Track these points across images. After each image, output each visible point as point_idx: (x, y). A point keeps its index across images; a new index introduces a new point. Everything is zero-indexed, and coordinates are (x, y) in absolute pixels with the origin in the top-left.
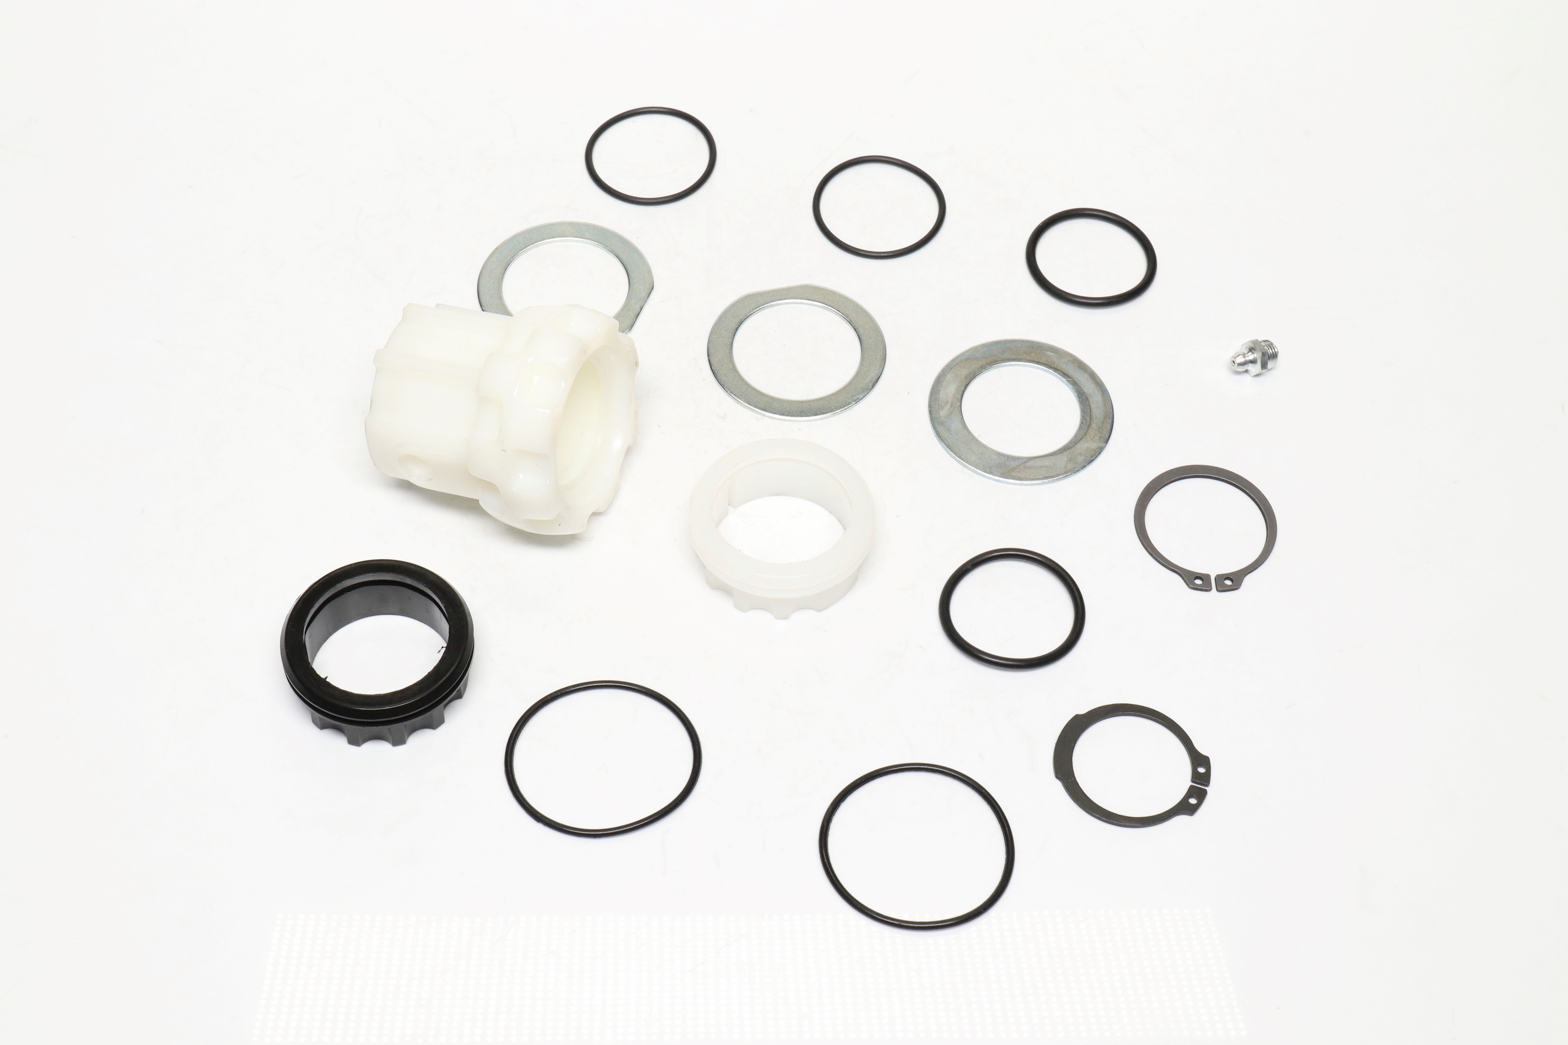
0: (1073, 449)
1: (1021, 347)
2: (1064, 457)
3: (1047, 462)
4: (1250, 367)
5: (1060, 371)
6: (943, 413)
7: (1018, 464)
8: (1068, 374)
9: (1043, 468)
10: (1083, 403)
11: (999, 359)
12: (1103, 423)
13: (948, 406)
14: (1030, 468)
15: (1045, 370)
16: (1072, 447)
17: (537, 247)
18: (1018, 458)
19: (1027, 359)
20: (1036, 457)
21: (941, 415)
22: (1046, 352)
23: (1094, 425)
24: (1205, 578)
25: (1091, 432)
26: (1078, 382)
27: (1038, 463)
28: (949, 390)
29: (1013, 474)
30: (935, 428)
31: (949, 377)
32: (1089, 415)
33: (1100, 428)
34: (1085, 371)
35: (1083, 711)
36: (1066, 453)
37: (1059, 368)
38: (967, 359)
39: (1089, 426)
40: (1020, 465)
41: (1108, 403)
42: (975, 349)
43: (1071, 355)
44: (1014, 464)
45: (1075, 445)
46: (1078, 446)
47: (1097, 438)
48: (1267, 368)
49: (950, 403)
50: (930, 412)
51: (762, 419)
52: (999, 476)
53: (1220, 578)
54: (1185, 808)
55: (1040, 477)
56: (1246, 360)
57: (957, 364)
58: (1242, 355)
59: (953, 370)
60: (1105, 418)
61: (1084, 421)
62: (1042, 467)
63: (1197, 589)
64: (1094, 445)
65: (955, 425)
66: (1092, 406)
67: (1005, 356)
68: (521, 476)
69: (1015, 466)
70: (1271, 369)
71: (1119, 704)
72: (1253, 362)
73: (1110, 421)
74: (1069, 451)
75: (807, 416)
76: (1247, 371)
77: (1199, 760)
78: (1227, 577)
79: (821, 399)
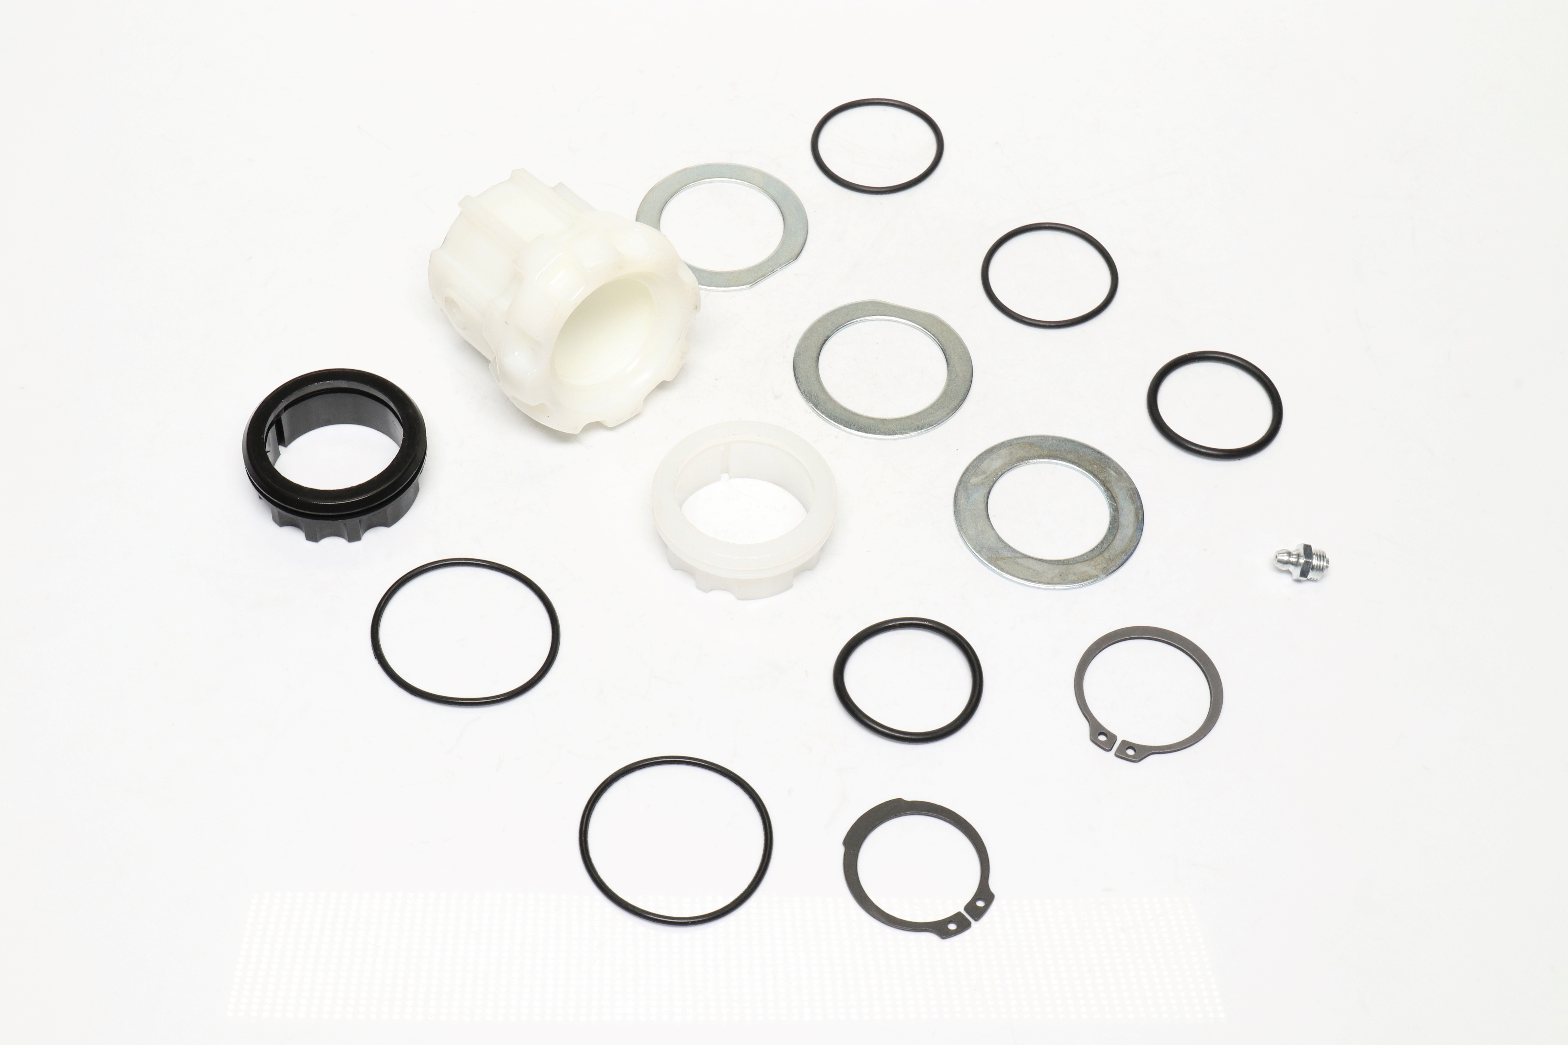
0: (1071, 566)
1: (1089, 455)
2: (1057, 570)
3: (1038, 566)
4: (1291, 568)
5: (1110, 492)
6: (974, 480)
7: (1009, 556)
8: (1116, 498)
9: (1031, 571)
10: (1110, 530)
11: (1061, 457)
12: (1116, 556)
13: (983, 477)
14: (1018, 564)
15: (1097, 485)
16: (1071, 564)
17: (722, 182)
18: (1014, 551)
19: (1087, 468)
20: (1030, 557)
21: (971, 481)
22: (1109, 470)
23: (1106, 555)
24: (1112, 738)
25: (1100, 559)
26: (1120, 509)
27: (1030, 563)
28: (996, 463)
29: (998, 562)
30: (957, 490)
31: (1004, 452)
32: (1108, 545)
33: (1110, 559)
34: (1134, 503)
35: (908, 798)
36: (1063, 567)
37: (1111, 489)
38: (1031, 444)
39: (1101, 553)
40: (1011, 558)
41: (1135, 541)
42: (1046, 438)
43: (1132, 483)
44: (1006, 554)
45: (1076, 563)
46: (1078, 566)
47: (1101, 567)
48: (1306, 577)
49: (986, 475)
50: (964, 474)
51: (810, 413)
52: (984, 558)
53: (1127, 745)
54: (940, 929)
55: (1022, 577)
56: (1289, 560)
57: (1019, 443)
58: (1287, 553)
59: (1011, 447)
60: (1122, 553)
61: (1100, 546)
62: (1030, 568)
63: (1096, 743)
64: (1094, 572)
65: (978, 496)
66: (1118, 536)
67: (1069, 456)
68: (516, 354)
69: (1006, 556)
70: (1310, 580)
71: (946, 808)
72: (1296, 564)
73: (1125, 558)
74: (1065, 566)
75: (850, 428)
76: (1289, 572)
77: (984, 894)
78: (1131, 746)
79: (873, 419)
